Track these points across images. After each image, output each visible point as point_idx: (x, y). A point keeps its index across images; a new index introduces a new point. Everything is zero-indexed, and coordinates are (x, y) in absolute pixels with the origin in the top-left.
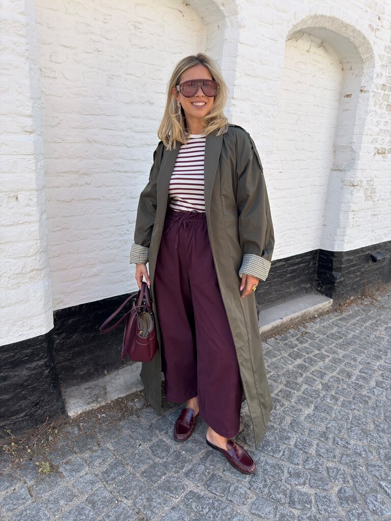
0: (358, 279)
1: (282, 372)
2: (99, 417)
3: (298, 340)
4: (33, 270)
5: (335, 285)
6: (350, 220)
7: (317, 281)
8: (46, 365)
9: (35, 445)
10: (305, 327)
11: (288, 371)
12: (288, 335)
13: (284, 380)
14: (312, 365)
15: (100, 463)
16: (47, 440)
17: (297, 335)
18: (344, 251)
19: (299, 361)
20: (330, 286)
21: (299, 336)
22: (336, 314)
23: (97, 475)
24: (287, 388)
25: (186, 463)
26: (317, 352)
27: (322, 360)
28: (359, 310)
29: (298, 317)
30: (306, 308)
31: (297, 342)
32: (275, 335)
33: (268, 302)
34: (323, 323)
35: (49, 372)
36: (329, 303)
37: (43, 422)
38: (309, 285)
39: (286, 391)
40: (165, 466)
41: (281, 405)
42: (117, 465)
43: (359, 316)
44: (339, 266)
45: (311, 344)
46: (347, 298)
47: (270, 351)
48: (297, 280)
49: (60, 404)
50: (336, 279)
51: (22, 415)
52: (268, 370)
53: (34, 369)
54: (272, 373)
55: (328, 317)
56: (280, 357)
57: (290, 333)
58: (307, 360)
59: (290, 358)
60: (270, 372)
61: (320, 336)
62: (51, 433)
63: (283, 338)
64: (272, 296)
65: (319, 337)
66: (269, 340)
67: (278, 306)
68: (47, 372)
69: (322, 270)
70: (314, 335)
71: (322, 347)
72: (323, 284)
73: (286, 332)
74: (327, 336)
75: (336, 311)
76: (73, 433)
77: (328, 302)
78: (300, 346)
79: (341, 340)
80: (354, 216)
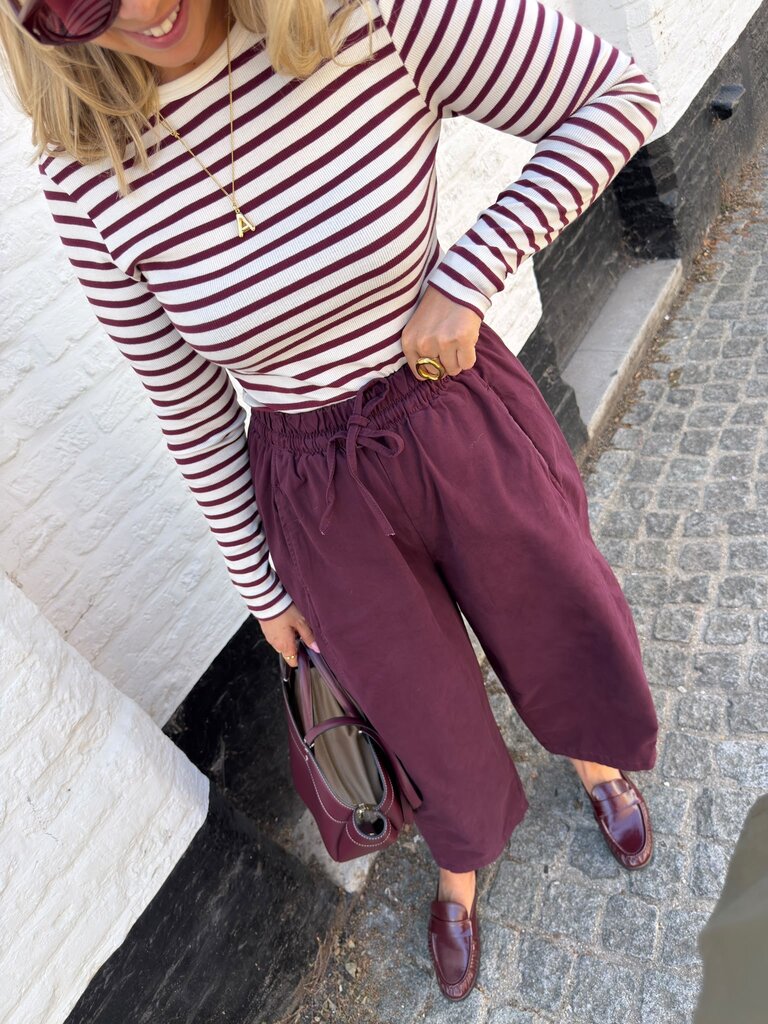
0: (706, 179)
1: (701, 504)
2: (413, 850)
3: (671, 400)
4: (73, 731)
5: (675, 222)
6: (656, 44)
7: (626, 233)
8: (250, 864)
9: (332, 1006)
10: (664, 360)
11: (710, 494)
12: (645, 400)
13: (716, 521)
14: (747, 449)
15: (498, 968)
16: (347, 976)
17: (663, 389)
18: (668, 131)
19: (714, 454)
20: (663, 232)
21: (668, 389)
22: (702, 288)
23: (513, 1003)
24: (740, 539)
25: (674, 858)
26: (732, 409)
27: (759, 423)
28: (740, 253)
29: (639, 347)
30: (644, 314)
31: (675, 409)
32: (621, 418)
33: (561, 349)
34: (693, 326)
35: (264, 867)
36: (677, 271)
37: (314, 951)
38: (616, 254)
39: (744, 547)
40: (638, 894)
41: (760, 591)
42: (536, 953)
43: (752, 265)
44: (668, 175)
45: (706, 396)
46: (700, 237)
47: (637, 462)
48: (592, 260)
49: (322, 893)
50: (672, 209)
51: (267, 981)
52: (668, 516)
53: (231, 892)
54: (682, 520)
55: (692, 306)
56: (667, 467)
57: (644, 393)
58: (728, 442)
59: (690, 457)
60: (676, 518)
61: (710, 363)
62: (343, 953)
63: (639, 414)
64: (563, 332)
65: (708, 368)
66: (617, 437)
67: (585, 344)
68: (258, 872)
69: (632, 204)
70: (696, 367)
71: (735, 391)
72: (643, 235)
73: (636, 396)
74: (726, 356)
75: (695, 280)
76: (387, 923)
77: (675, 270)
78: (687, 413)
79: (759, 348)
80: (661, 28)
